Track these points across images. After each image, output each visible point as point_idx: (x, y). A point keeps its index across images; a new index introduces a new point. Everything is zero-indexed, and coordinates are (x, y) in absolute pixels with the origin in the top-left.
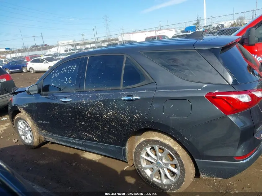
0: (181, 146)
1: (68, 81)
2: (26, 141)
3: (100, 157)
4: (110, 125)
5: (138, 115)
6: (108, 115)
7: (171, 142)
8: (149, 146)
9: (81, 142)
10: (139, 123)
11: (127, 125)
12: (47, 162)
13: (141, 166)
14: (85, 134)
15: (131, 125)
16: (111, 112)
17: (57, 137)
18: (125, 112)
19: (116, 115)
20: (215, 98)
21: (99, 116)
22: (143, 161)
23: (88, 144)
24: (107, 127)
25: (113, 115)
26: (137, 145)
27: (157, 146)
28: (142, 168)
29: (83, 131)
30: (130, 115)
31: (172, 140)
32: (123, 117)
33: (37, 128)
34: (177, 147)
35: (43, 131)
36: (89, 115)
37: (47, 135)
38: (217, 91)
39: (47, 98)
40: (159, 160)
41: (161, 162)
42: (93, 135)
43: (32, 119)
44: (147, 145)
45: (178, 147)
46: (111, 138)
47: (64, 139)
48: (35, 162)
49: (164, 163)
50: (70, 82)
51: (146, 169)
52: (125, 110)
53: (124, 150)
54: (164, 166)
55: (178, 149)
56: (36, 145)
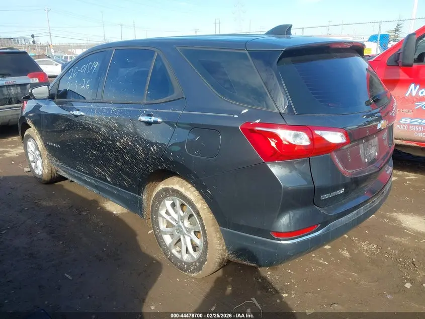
0: (206, 204)
1: (85, 86)
2: (36, 171)
3: (125, 210)
4: (124, 159)
5: (156, 148)
6: (120, 143)
7: (194, 196)
8: (169, 198)
9: (93, 181)
10: (155, 160)
11: (142, 161)
12: (51, 204)
13: (159, 229)
14: (97, 168)
15: (147, 162)
16: (125, 139)
17: (68, 169)
18: (142, 141)
19: (130, 143)
20: (253, 131)
21: (111, 142)
22: (163, 221)
23: (102, 186)
24: (120, 162)
25: (126, 143)
26: (154, 194)
27: (178, 200)
28: (160, 232)
29: (95, 165)
30: (146, 147)
31: (197, 193)
32: (137, 148)
33: (47, 153)
34: (200, 204)
35: (53, 159)
36: (101, 141)
37: (58, 166)
38: (258, 121)
39: (62, 108)
40: (180, 222)
41: (182, 225)
42: (105, 172)
43: (41, 138)
44: (166, 197)
45: (202, 204)
46: (125, 180)
47: (76, 174)
48: (36, 201)
49: (185, 228)
50: (88, 87)
51: (165, 233)
52: (141, 138)
53: (141, 200)
54: (186, 232)
55: (201, 207)
56: (46, 179)
